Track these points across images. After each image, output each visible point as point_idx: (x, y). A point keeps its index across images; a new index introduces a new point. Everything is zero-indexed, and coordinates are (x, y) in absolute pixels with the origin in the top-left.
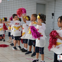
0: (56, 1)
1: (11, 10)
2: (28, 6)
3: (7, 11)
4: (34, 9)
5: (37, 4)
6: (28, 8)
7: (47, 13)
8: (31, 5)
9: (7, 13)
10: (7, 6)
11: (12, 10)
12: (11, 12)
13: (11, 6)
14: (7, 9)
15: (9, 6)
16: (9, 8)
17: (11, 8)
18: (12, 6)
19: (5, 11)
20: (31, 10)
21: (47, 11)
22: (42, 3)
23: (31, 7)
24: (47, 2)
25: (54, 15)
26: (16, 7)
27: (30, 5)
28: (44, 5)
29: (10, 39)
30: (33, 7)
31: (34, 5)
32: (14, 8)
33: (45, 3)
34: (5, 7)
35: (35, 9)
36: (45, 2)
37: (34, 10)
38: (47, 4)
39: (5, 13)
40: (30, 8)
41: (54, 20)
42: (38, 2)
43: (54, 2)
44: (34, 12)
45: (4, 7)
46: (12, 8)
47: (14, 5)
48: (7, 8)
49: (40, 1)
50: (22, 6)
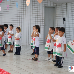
0: (67, 4)
1: (15, 15)
3: (11, 17)
5: (46, 7)
8: (38, 9)
9: (11, 19)
10: (11, 11)
11: (17, 15)
12: (15, 17)
13: (15, 11)
14: (11, 15)
15: (13, 11)
17: (15, 13)
18: (17, 11)
19: (9, 17)
20: (38, 15)
21: (57, 16)
23: (38, 11)
24: (57, 5)
25: (65, 20)
26: (21, 11)
30: (40, 11)
31: (42, 9)
32: (19, 13)
33: (54, 6)
34: (9, 13)
36: (54, 4)
39: (9, 19)
40: (37, 13)
41: (66, 26)
43: (65, 4)
45: (7, 13)
46: (17, 13)
48: (11, 13)
49: (48, 4)
50: (28, 10)
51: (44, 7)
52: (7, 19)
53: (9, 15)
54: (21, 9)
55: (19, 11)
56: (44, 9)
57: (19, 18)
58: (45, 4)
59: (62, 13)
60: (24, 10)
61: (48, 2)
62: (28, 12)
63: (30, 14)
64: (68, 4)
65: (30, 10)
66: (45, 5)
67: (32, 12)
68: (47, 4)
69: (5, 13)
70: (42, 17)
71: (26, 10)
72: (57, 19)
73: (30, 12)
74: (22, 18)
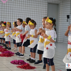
2: (38, 7)
3: (12, 13)
5: (49, 3)
6: (37, 9)
7: (61, 15)
8: (41, 5)
9: (12, 15)
10: (12, 6)
11: (18, 11)
12: (16, 13)
13: (16, 6)
14: (12, 10)
15: (14, 6)
16: (14, 8)
17: (16, 9)
18: (18, 7)
19: (10, 13)
21: (61, 13)
23: (41, 7)
24: (61, 2)
25: (69, 18)
27: (39, 5)
28: (58, 5)
29: (15, 47)
30: (43, 7)
32: (20, 9)
33: (58, 3)
34: (10, 8)
35: (46, 10)
36: (58, 1)
37: (45, 11)
39: (9, 15)
43: (69, 1)
44: (44, 13)
45: (8, 8)
47: (20, 5)
48: (12, 8)
50: (30, 6)
51: (47, 4)
52: (7, 15)
53: (10, 10)
54: (22, 5)
55: (20, 7)
56: (47, 6)
57: (20, 13)
59: (66, 10)
60: (26, 5)
62: (30, 8)
63: (32, 10)
66: (48, 1)
67: (34, 8)
69: (5, 8)
71: (28, 6)
72: (61, 17)
73: (32, 8)
74: (24, 14)
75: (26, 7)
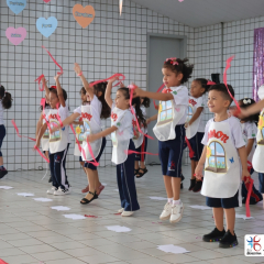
0: (225, 25)
1: (46, 66)
2: (115, 49)
3: (32, 72)
4: (139, 58)
5: (152, 38)
6: (115, 56)
8: (127, 43)
11: (52, 66)
17: (46, 58)
20: (127, 63)
22: (171, 33)
23: (127, 50)
24: (192, 30)
27: (121, 43)
30: (133, 50)
31: (139, 44)
33: (181, 34)
35: (144, 58)
36: (181, 29)
37: (138, 64)
38: (192, 36)
40: (121, 57)
42: (155, 31)
43: (216, 27)
47: (59, 45)
49: (161, 27)
50: (91, 48)
51: (144, 38)
52: (18, 79)
53: (26, 64)
54: (66, 46)
56: (144, 45)
58: (150, 26)
60: (79, 47)
61: (161, 20)
62: (91, 54)
63: (97, 62)
64: (229, 25)
65: (97, 48)
66: (150, 31)
68: (155, 26)
70: (138, 71)
71: (85, 47)
73: (97, 54)
74: (72, 75)
75: (79, 53)
